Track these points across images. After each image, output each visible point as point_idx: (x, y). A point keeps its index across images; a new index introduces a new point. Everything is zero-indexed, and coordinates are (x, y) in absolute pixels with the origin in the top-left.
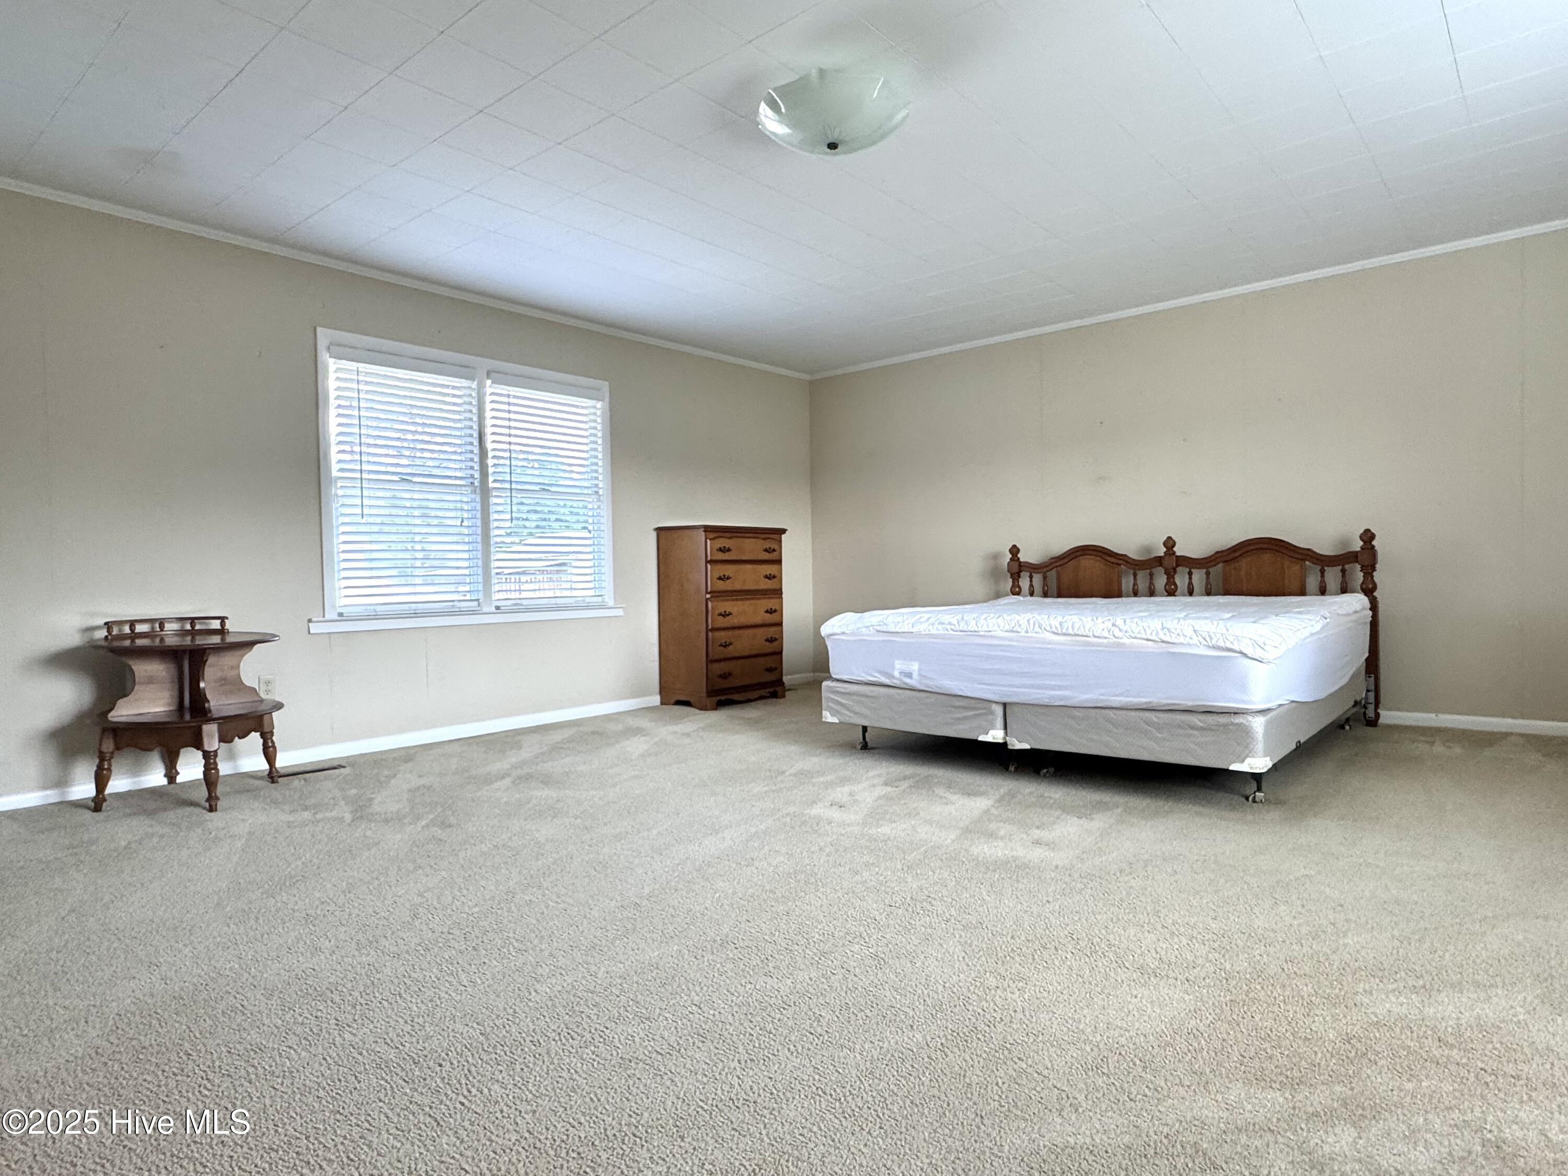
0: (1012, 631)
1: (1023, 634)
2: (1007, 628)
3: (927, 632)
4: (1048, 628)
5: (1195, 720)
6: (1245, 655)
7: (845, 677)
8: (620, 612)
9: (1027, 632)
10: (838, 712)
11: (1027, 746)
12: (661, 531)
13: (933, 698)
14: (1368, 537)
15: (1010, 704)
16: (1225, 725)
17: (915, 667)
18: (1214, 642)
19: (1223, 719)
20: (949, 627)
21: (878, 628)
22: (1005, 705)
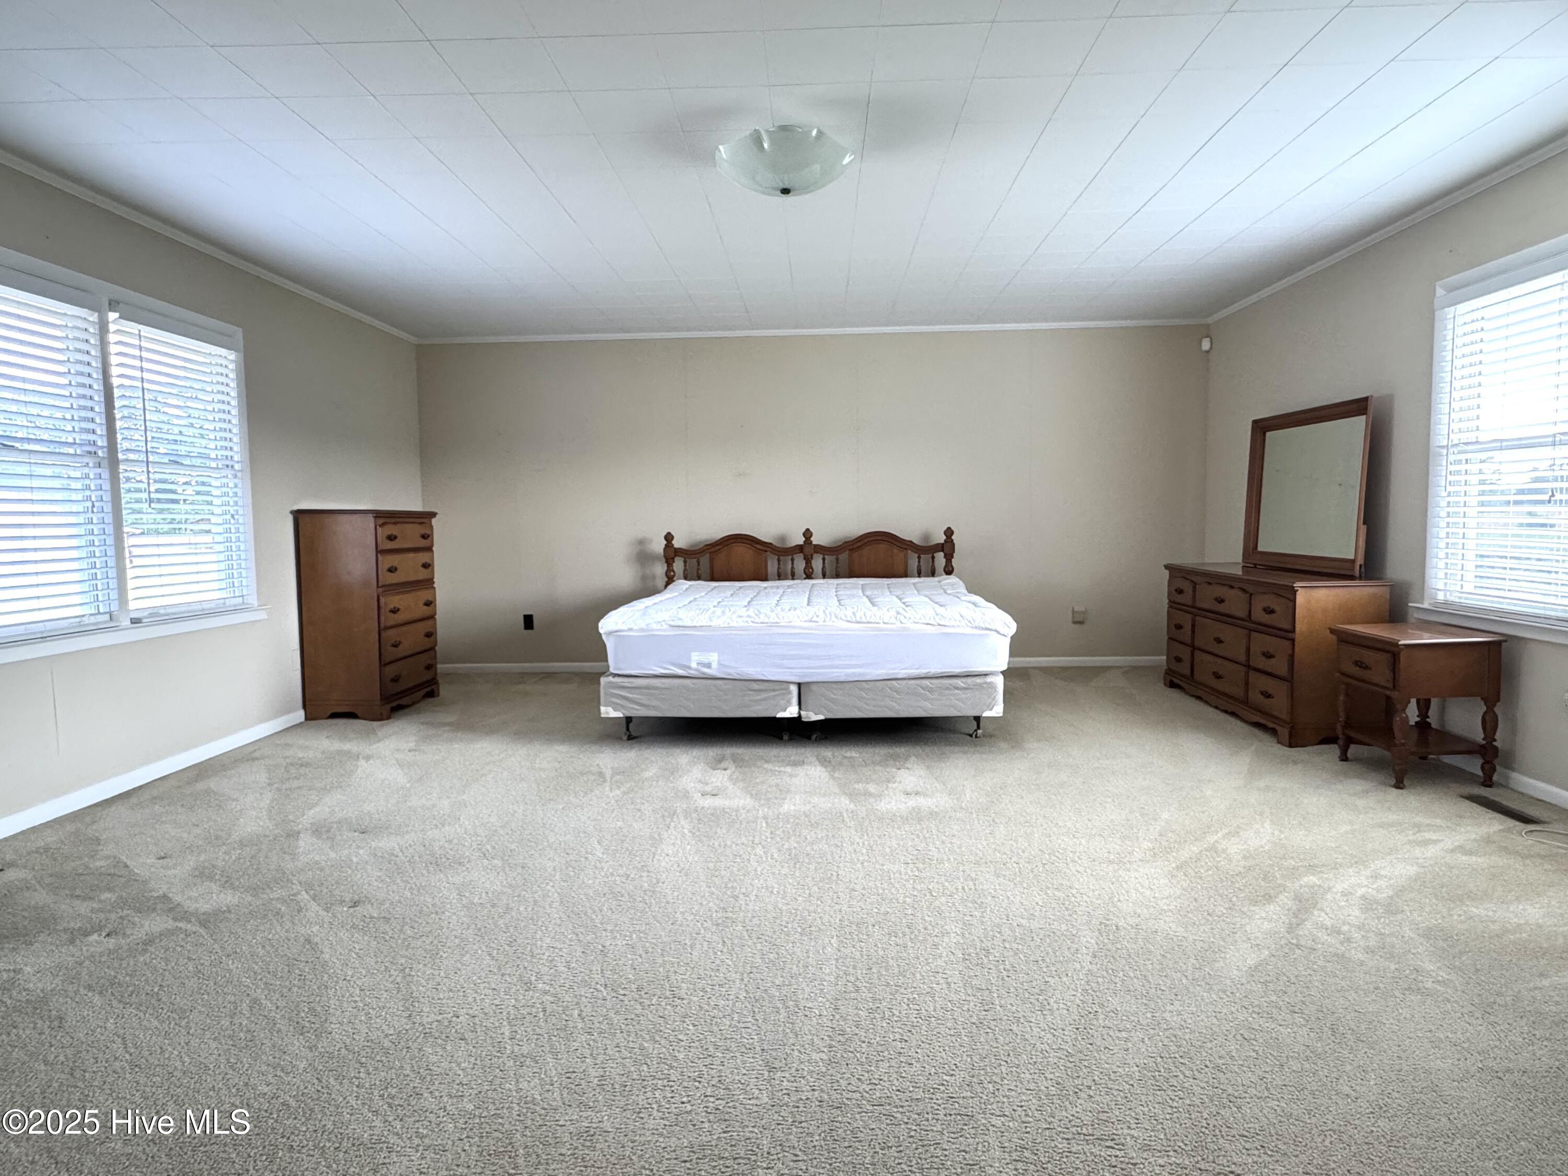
0: (811, 621)
1: (821, 623)
2: (806, 618)
3: (726, 625)
4: (844, 618)
5: (959, 682)
6: (998, 632)
7: (633, 672)
8: (262, 615)
9: (825, 621)
10: (622, 706)
11: (821, 717)
12: (298, 515)
13: (730, 685)
14: (949, 532)
15: (808, 684)
16: (980, 685)
17: (713, 658)
18: (976, 624)
19: (979, 680)
20: (749, 620)
21: (672, 623)
22: (799, 685)
